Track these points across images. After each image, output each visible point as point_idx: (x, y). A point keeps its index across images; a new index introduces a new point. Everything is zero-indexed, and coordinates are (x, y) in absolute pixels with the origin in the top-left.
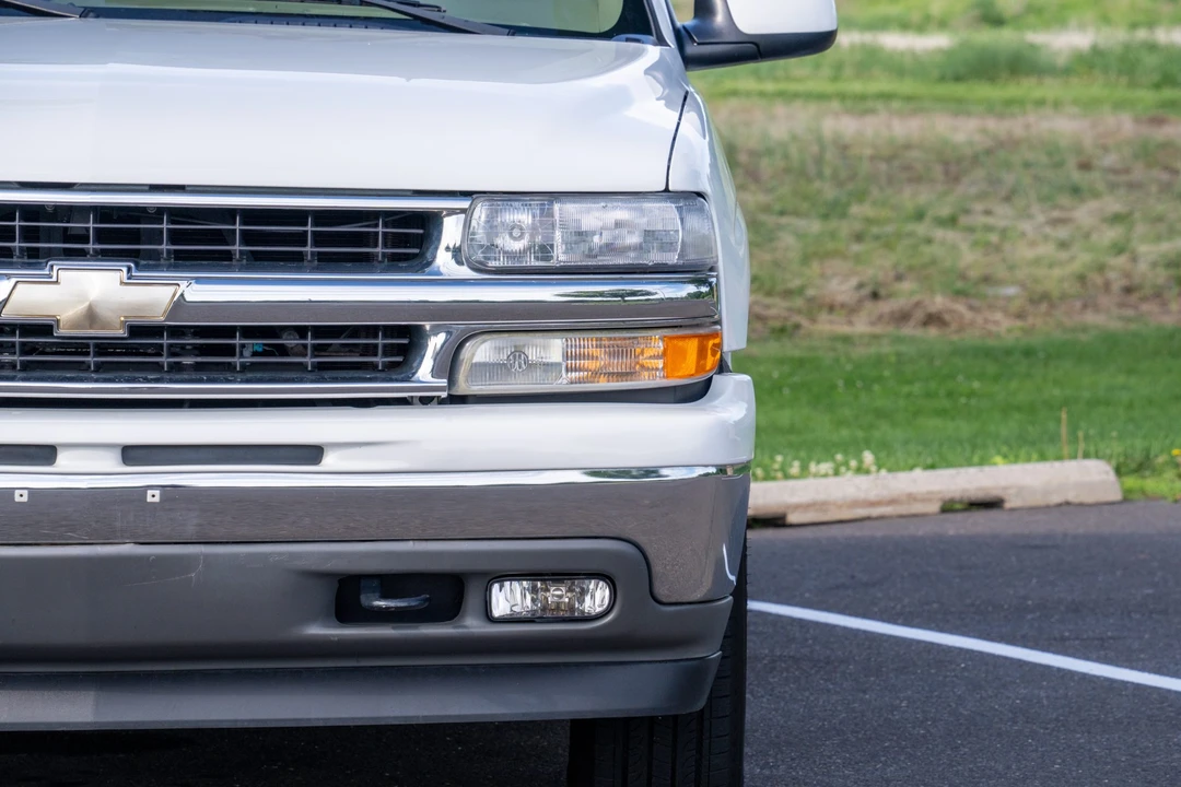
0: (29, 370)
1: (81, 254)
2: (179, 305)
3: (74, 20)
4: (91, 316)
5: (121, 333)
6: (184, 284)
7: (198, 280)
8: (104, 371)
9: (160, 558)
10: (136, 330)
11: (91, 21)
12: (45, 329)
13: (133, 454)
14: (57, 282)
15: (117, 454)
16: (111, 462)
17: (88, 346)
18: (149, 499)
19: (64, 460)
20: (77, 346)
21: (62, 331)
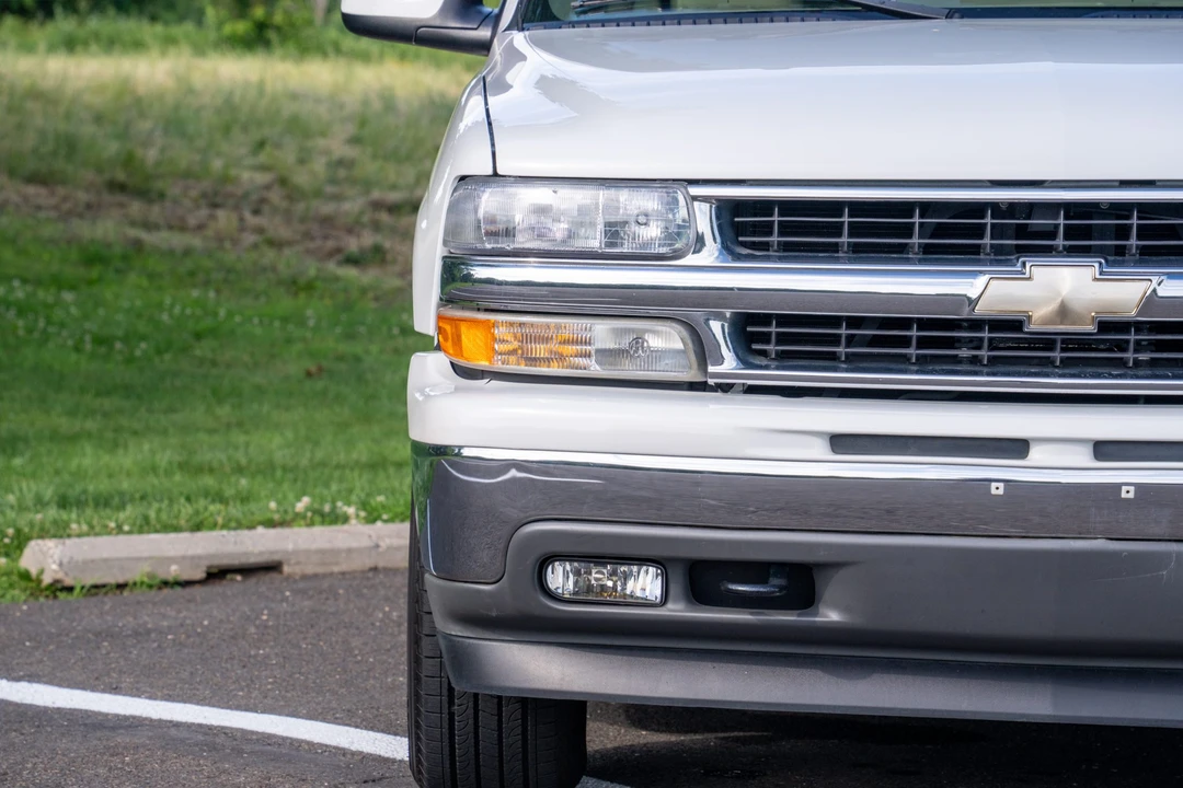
0: (996, 365)
1: (1047, 251)
2: (1151, 301)
3: (943, 22)
4: (1064, 312)
5: (1091, 328)
6: (1155, 279)
7: (1171, 276)
8: (1070, 366)
9: (1133, 555)
10: (1105, 326)
11: (957, 21)
12: (1015, 325)
13: (1105, 450)
14: (1029, 279)
15: (1088, 451)
16: (1084, 457)
17: (1054, 341)
18: (1124, 495)
19: (1037, 455)
20: (1045, 342)
21: (1033, 327)
